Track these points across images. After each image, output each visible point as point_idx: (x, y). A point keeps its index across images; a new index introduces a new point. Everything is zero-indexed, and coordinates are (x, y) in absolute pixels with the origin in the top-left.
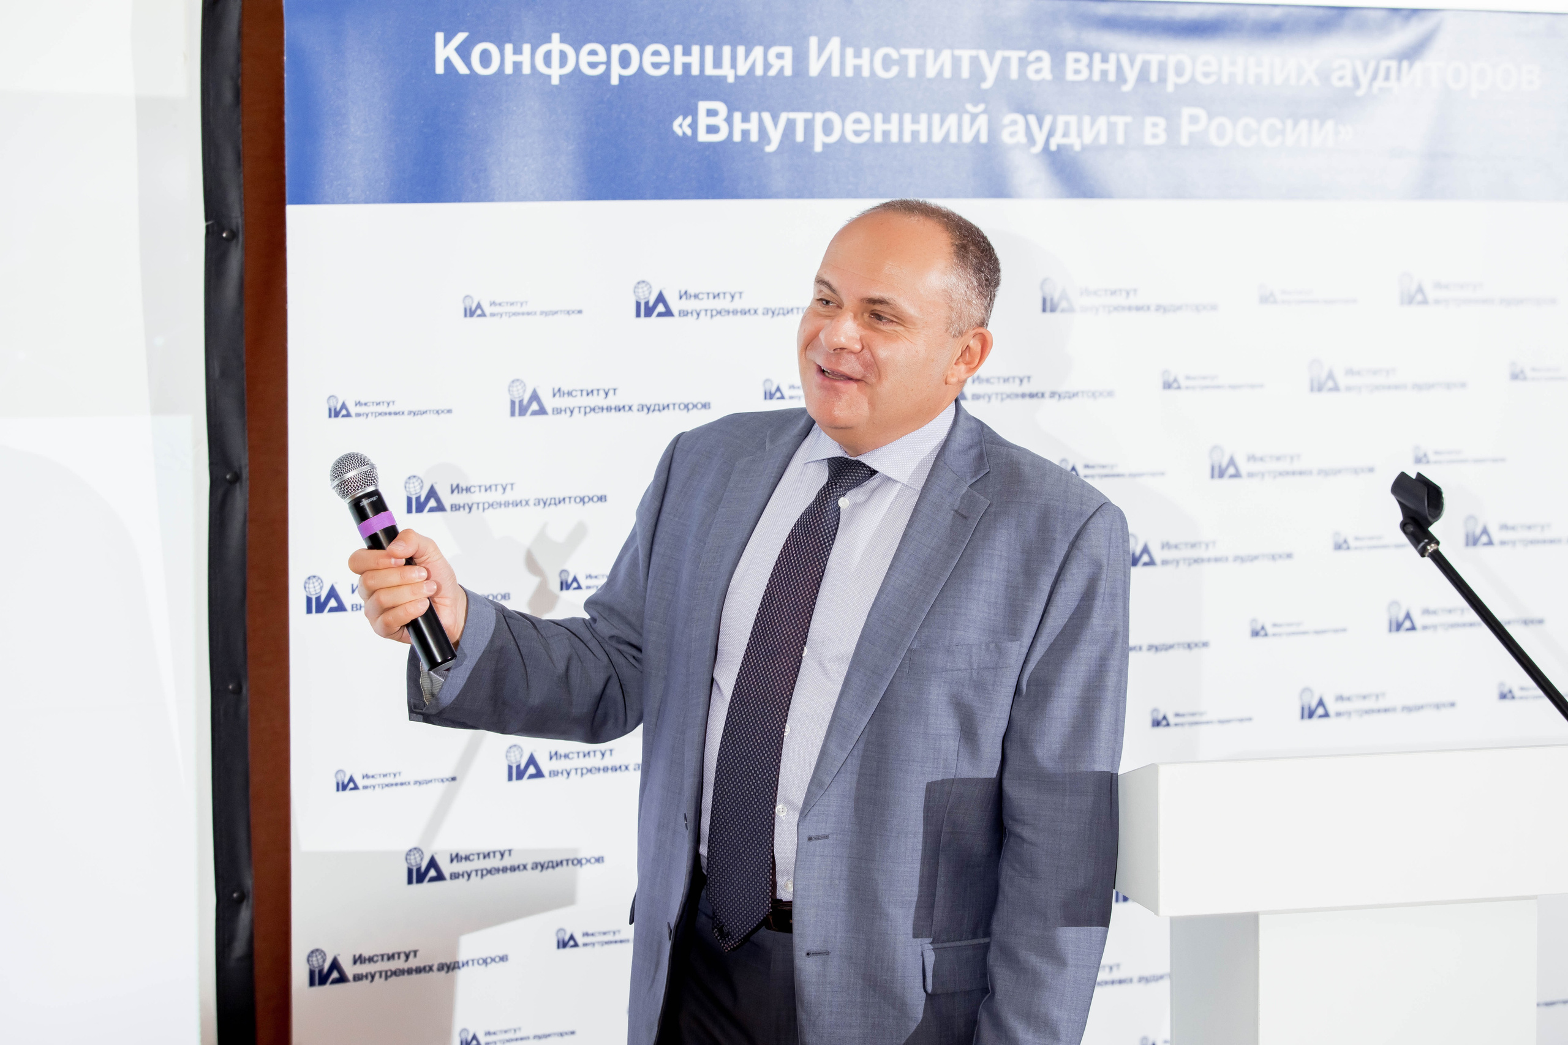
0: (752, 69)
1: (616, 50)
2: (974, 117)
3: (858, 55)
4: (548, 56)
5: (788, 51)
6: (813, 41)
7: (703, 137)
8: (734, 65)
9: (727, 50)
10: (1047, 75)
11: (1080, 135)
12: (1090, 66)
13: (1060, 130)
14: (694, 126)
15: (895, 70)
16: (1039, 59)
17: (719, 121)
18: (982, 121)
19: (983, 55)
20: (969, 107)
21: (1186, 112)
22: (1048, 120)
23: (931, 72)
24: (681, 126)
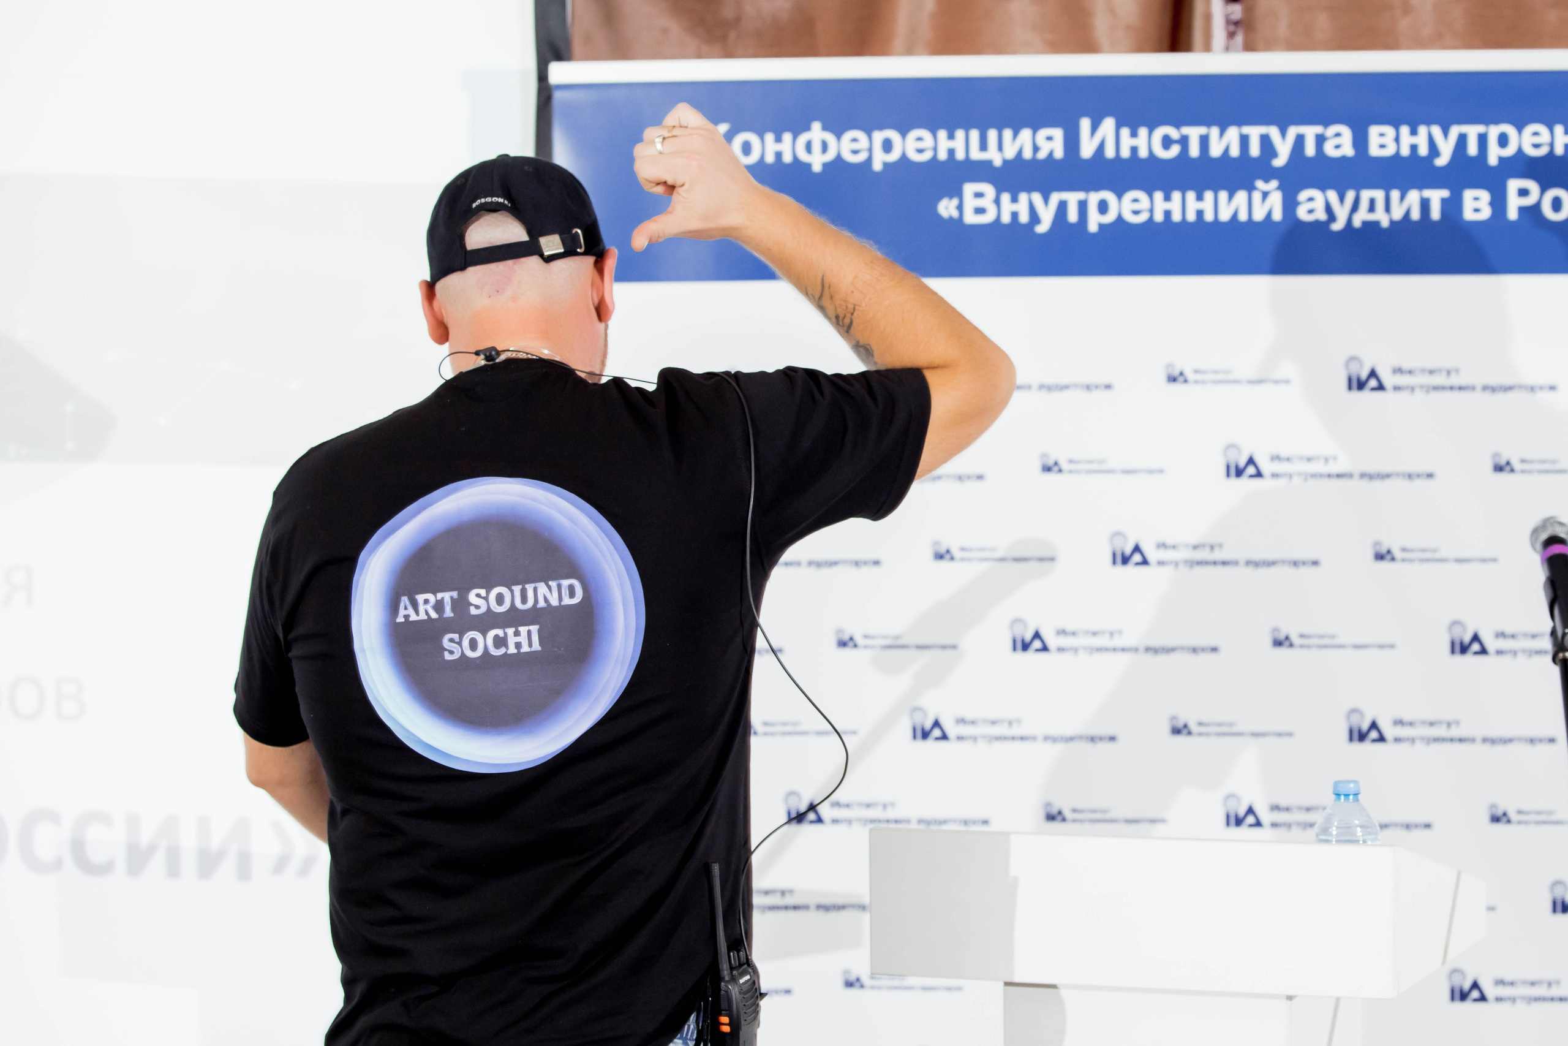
0: (1020, 152)
1: (879, 136)
2: (1265, 195)
3: (1134, 134)
4: (809, 147)
5: (1058, 133)
6: (1085, 124)
7: (970, 218)
8: (1000, 148)
9: (992, 134)
10: (1348, 150)
11: (1388, 209)
12: (1397, 140)
13: (1364, 204)
14: (960, 208)
15: (1175, 150)
16: (1338, 135)
17: (987, 202)
18: (1276, 200)
19: (1273, 132)
20: (1260, 184)
21: (1514, 185)
22: (1350, 195)
23: (1216, 151)
24: (947, 208)
